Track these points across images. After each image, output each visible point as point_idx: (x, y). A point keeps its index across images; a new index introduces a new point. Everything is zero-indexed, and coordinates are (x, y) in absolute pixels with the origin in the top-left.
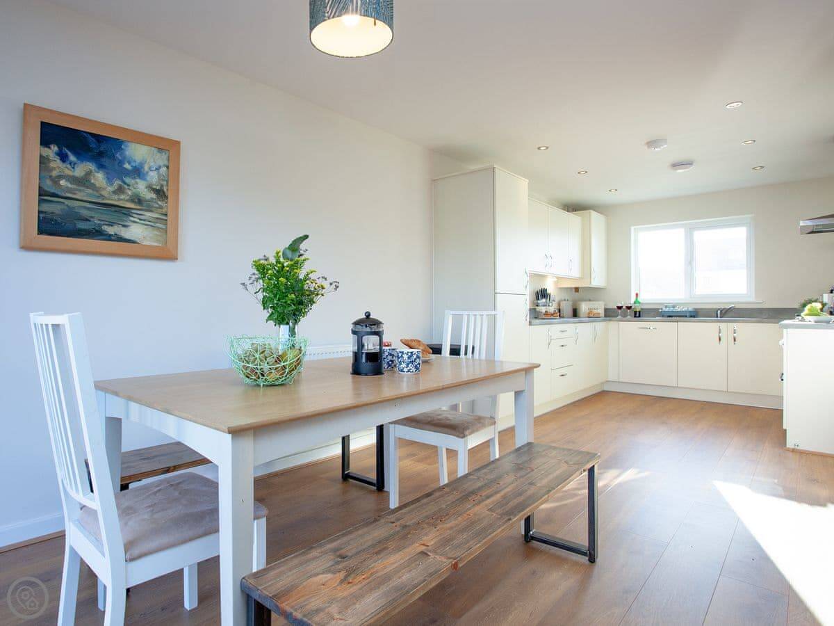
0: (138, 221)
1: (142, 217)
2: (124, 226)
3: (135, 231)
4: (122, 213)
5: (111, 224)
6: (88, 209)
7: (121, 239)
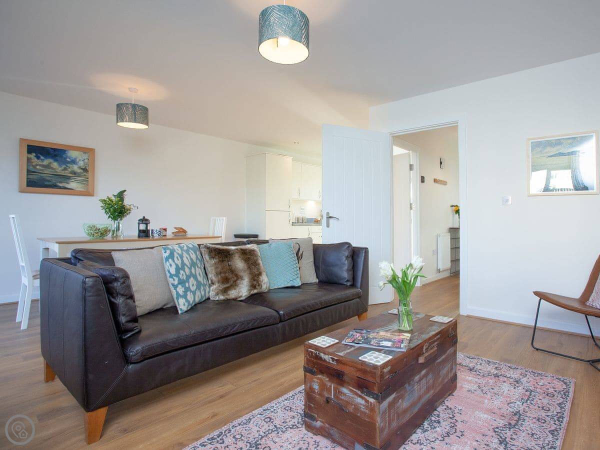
2: (68, 183)
3: (73, 185)
5: (61, 182)
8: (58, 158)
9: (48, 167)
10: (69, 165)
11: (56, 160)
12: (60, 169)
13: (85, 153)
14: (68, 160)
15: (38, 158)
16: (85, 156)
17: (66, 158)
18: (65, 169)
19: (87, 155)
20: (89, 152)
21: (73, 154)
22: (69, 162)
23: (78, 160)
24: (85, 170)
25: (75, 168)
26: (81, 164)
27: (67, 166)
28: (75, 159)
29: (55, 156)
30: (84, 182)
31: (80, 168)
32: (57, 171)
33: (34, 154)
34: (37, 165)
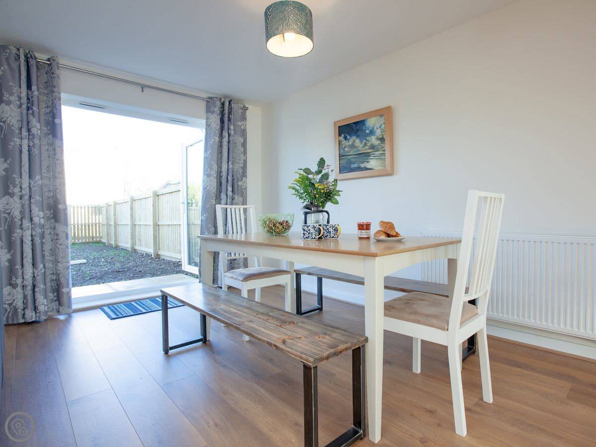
0: (373, 158)
1: (374, 155)
4: (367, 155)
5: (363, 163)
6: (354, 158)
7: (367, 169)
8: (359, 133)
10: (368, 139)
11: (358, 136)
12: (361, 146)
13: (381, 116)
14: (367, 131)
16: (381, 121)
17: (365, 131)
18: (366, 144)
19: (383, 118)
20: (386, 113)
21: (371, 122)
22: (368, 135)
23: (375, 129)
24: (382, 140)
25: (373, 140)
26: (378, 133)
27: (366, 140)
29: (358, 130)
30: (382, 157)
31: (378, 139)
32: (360, 149)
33: (343, 135)
34: (345, 147)
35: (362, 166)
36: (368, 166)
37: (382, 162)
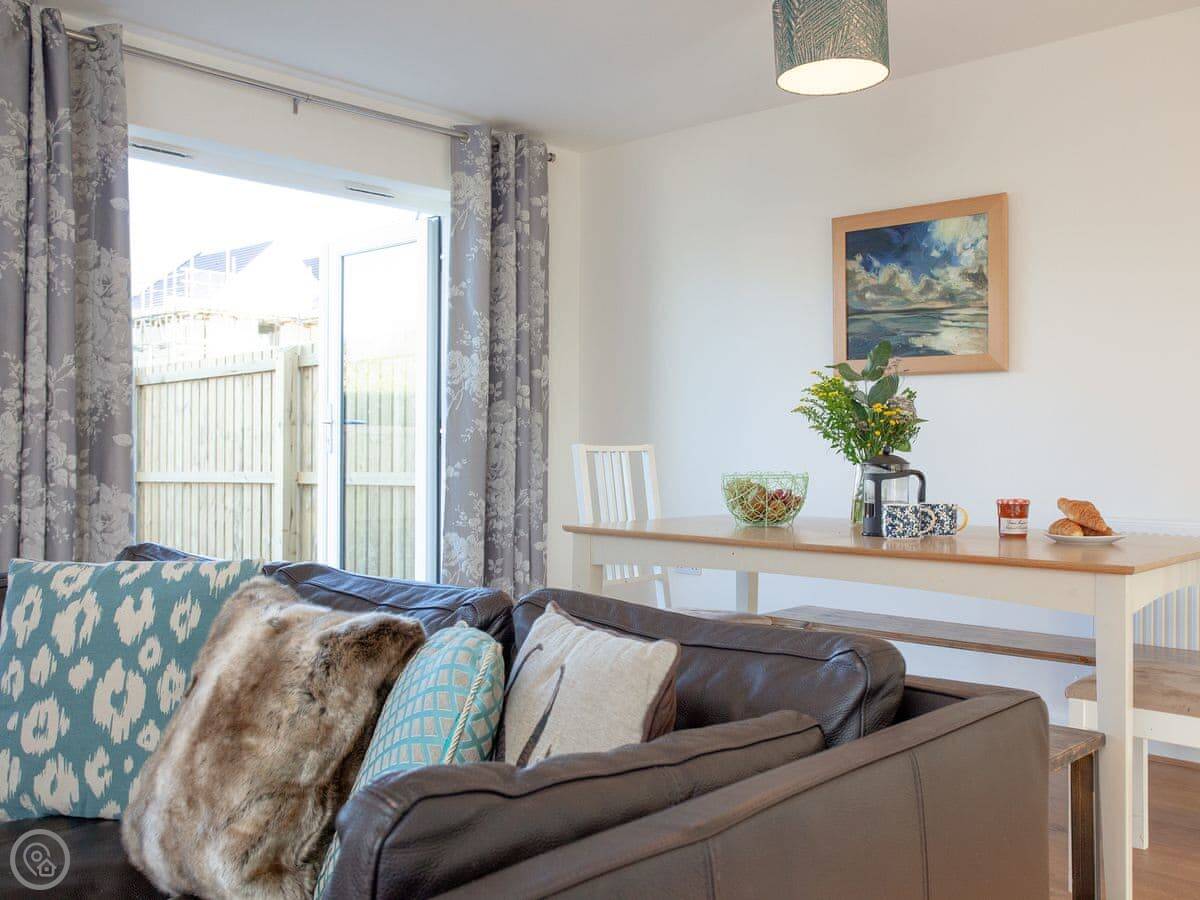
0: (950, 323)
2: (934, 334)
3: (948, 338)
5: (919, 335)
6: (894, 320)
8: (911, 256)
9: (888, 289)
10: (937, 272)
11: (906, 264)
12: (916, 289)
13: (976, 216)
14: (935, 254)
15: (867, 266)
16: (979, 229)
17: (928, 250)
18: (929, 287)
19: (982, 223)
20: (989, 208)
21: (947, 231)
22: (937, 263)
23: (959, 248)
24: (979, 278)
25: (952, 277)
26: (968, 259)
27: (932, 276)
28: (953, 246)
29: (905, 248)
30: (977, 324)
31: (966, 275)
32: (910, 297)
33: (859, 258)
34: (865, 290)
35: (918, 342)
36: (936, 344)
37: (976, 336)
